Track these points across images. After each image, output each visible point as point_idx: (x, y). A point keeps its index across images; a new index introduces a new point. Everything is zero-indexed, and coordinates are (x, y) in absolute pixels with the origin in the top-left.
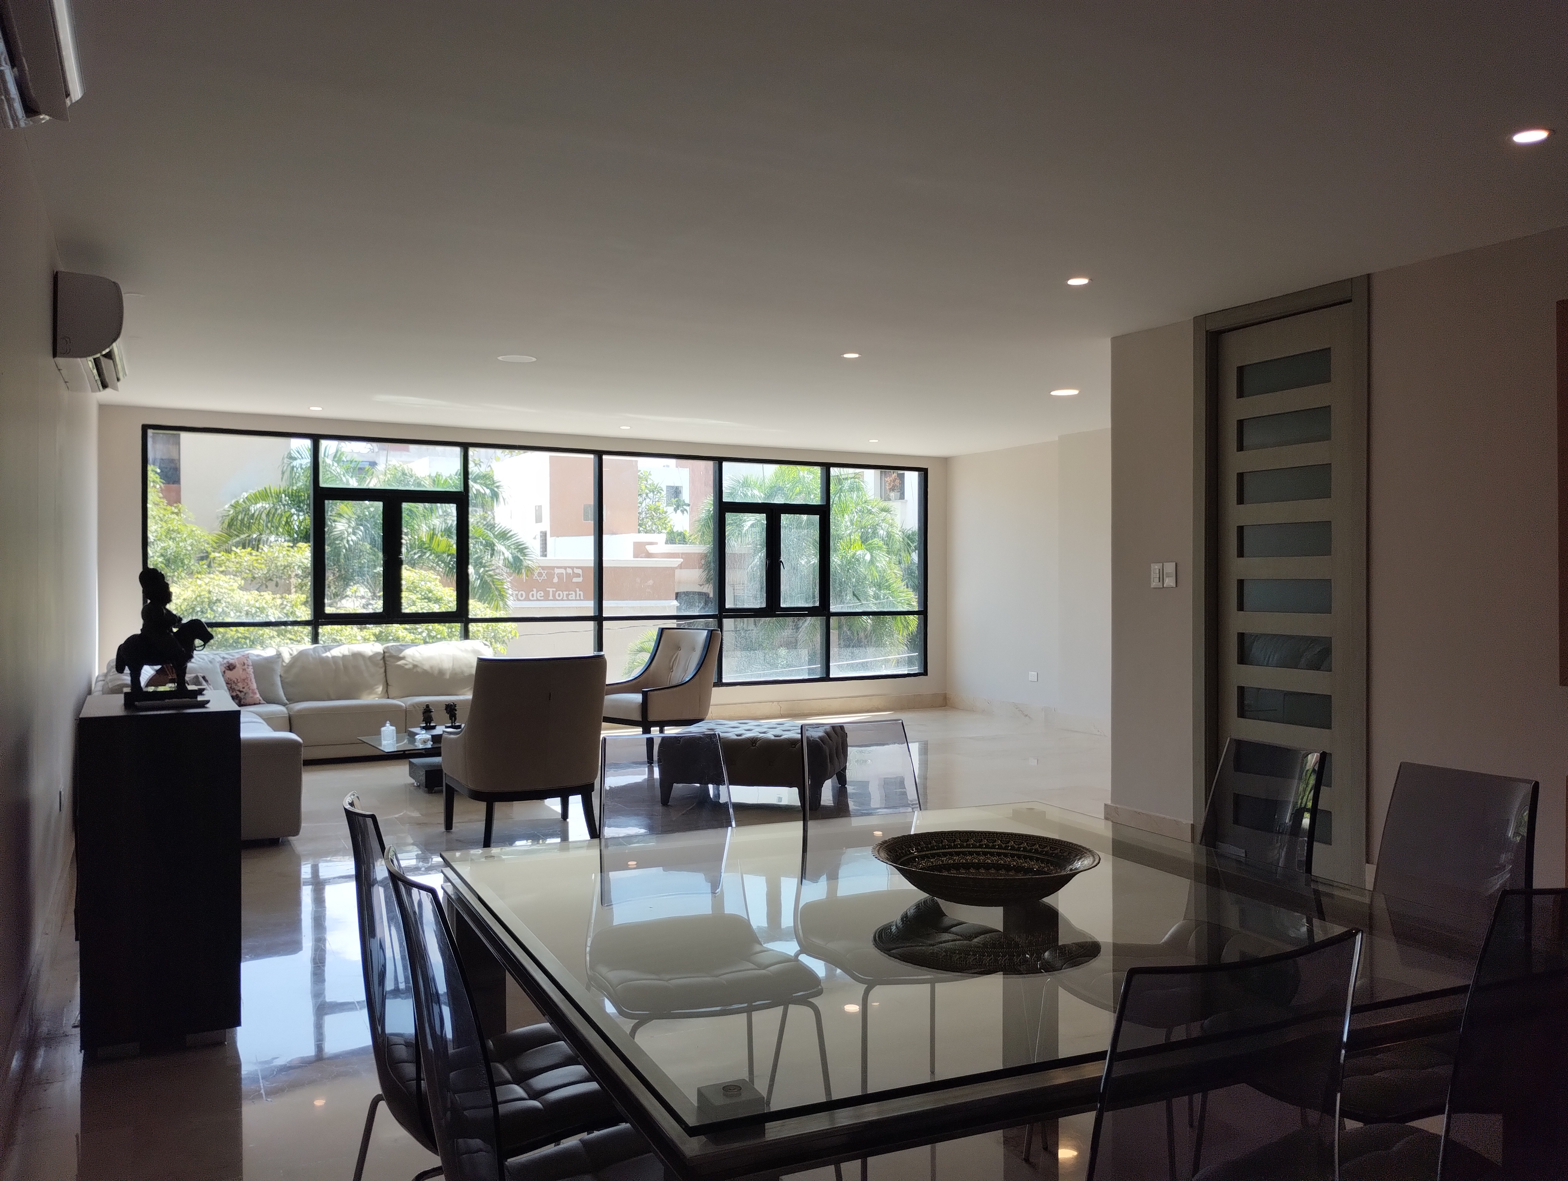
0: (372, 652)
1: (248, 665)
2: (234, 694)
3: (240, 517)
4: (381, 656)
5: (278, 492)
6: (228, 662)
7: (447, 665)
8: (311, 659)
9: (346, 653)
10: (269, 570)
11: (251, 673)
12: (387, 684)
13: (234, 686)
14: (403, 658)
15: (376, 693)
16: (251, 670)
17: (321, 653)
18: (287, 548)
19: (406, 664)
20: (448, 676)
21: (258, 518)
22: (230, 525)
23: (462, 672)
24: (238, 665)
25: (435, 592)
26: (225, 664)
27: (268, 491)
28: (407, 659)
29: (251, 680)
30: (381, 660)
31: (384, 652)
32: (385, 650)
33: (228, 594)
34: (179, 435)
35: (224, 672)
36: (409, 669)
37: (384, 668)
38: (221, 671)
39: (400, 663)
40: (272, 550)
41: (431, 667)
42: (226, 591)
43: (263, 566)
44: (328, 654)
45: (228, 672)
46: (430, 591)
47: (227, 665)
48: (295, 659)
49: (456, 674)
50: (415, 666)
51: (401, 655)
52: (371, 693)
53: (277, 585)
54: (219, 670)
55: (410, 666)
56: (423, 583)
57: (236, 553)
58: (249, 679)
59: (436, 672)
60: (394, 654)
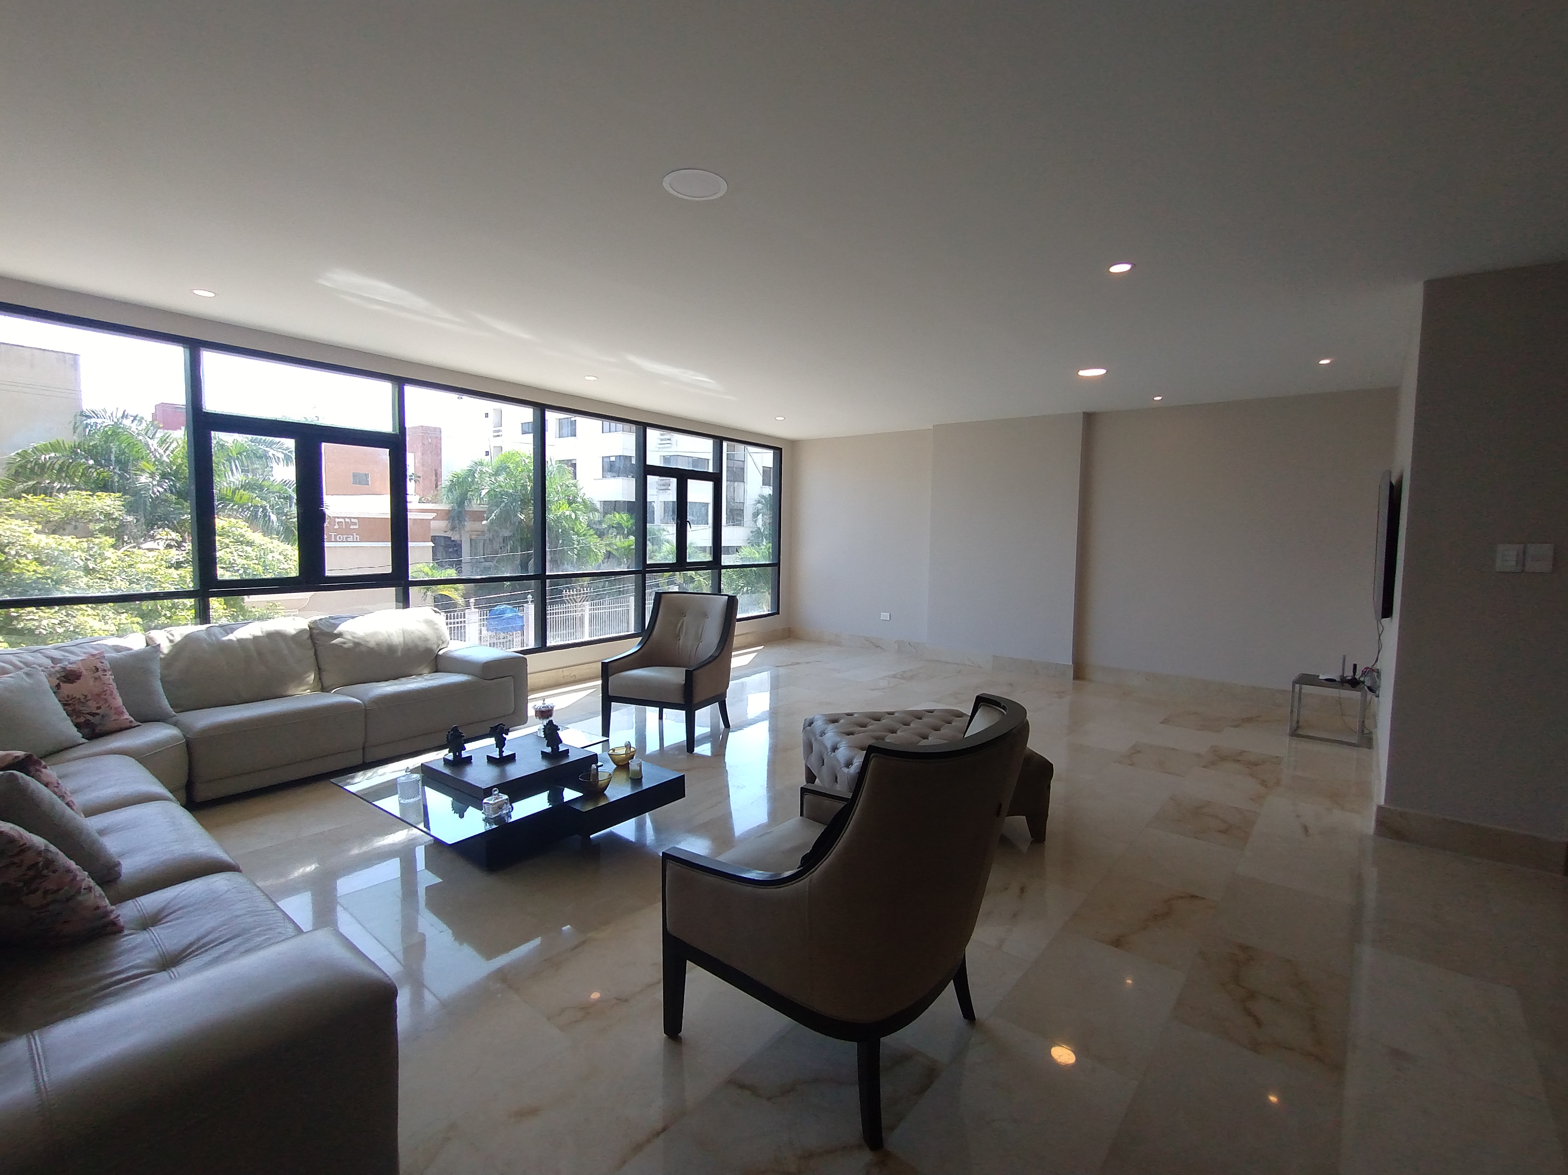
0: (295, 629)
1: (105, 671)
2: (82, 720)
3: (29, 466)
4: (308, 635)
5: (73, 446)
6: (64, 668)
7: (397, 640)
9: (259, 634)
10: (66, 515)
11: (111, 681)
12: (319, 669)
13: (79, 707)
14: (340, 635)
15: (307, 686)
16: (109, 677)
17: (219, 636)
18: (86, 496)
19: (345, 643)
21: (51, 468)
22: (17, 472)
23: (416, 647)
24: (85, 673)
25: (246, 537)
26: (57, 671)
27: (62, 445)
28: (345, 637)
29: (111, 694)
30: (308, 638)
31: (312, 629)
32: (312, 626)
33: (23, 537)
35: (58, 686)
36: (348, 649)
37: (313, 650)
38: (51, 688)
39: (336, 640)
40: (68, 498)
41: (378, 644)
42: (21, 535)
43: (59, 511)
44: (232, 637)
45: (67, 688)
46: (243, 536)
47: (63, 674)
50: (357, 644)
51: (335, 632)
52: (299, 685)
53: (76, 528)
54: (45, 683)
55: (351, 645)
56: (234, 529)
57: (26, 499)
58: (108, 692)
59: (384, 650)
60: (325, 630)
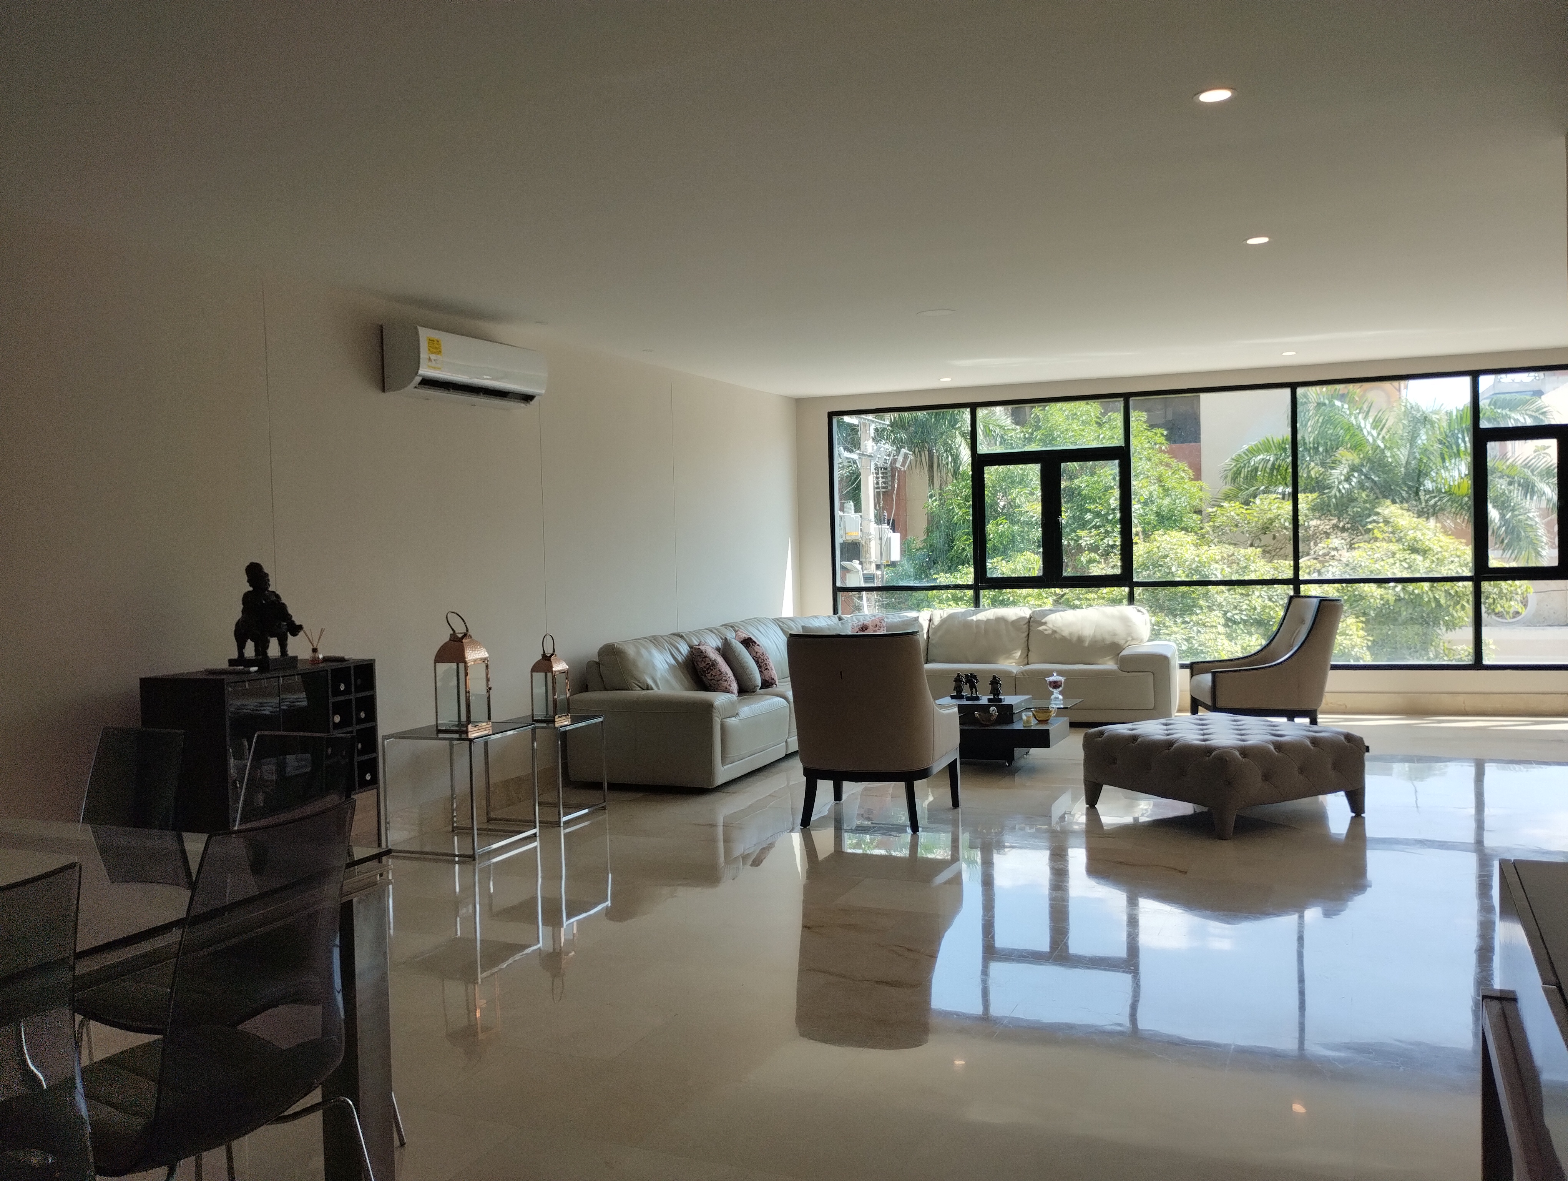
0: (1019, 616)
4: (1027, 621)
5: (1281, 442)
7: (1088, 632)
8: (956, 622)
9: (991, 617)
12: (1028, 649)
14: (1045, 624)
15: (1013, 658)
20: (1087, 644)
22: (1234, 479)
23: (1103, 640)
28: (1049, 625)
30: (1026, 624)
31: (1031, 617)
32: (1032, 615)
34: (1199, 396)
36: (1049, 635)
37: (1027, 633)
39: (1041, 628)
48: (944, 621)
49: (1096, 641)
50: (1054, 632)
51: (1043, 621)
52: (1008, 658)
55: (1050, 632)
59: (1075, 639)
60: (1038, 619)
